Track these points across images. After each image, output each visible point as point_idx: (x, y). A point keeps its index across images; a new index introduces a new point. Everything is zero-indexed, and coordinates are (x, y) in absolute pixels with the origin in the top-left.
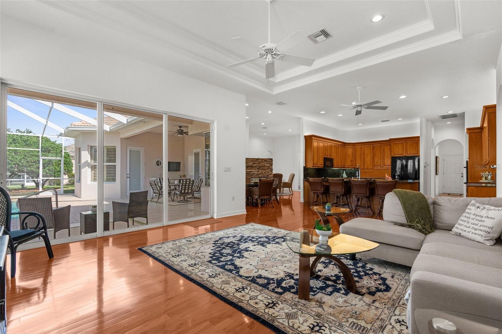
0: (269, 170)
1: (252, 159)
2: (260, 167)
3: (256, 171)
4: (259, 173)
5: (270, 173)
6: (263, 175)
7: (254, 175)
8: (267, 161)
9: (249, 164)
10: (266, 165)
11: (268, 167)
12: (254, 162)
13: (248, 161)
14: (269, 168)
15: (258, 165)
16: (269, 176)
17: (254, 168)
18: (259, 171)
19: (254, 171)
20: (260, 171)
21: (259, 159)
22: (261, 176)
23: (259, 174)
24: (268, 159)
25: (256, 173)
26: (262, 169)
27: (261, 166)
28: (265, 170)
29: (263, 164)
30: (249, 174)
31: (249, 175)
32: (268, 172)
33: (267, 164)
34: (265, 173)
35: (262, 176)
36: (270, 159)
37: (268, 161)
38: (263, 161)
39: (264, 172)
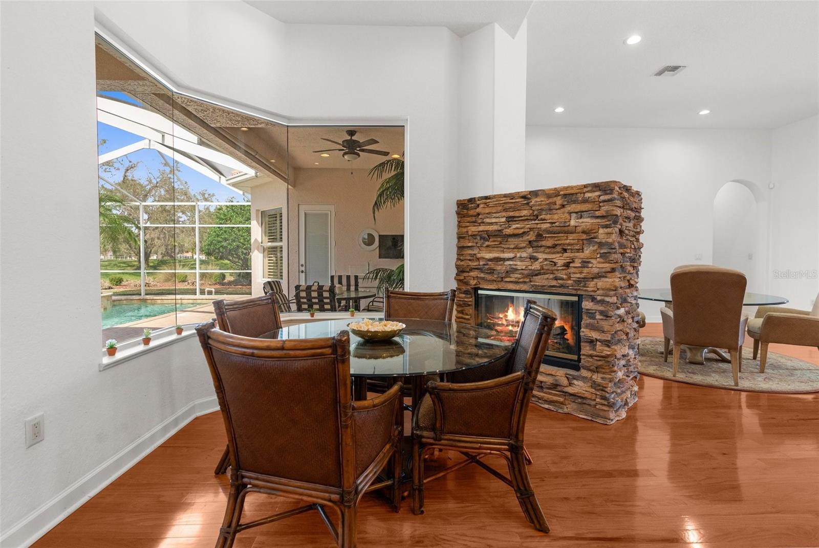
0: (588, 251)
1: (504, 200)
2: (539, 236)
3: (524, 255)
4: (536, 266)
5: (596, 270)
6: (556, 279)
7: (515, 276)
8: (575, 202)
9: (492, 224)
10: (573, 223)
11: (584, 232)
12: (511, 214)
13: (487, 210)
14: (590, 240)
15: (531, 224)
16: (591, 285)
17: (513, 242)
18: (536, 259)
19: (511, 255)
20: (541, 256)
21: (535, 193)
22: (546, 283)
23: (537, 273)
24: (585, 186)
25: (520, 265)
26: (554, 246)
27: (547, 231)
28: (565, 250)
29: (559, 217)
30: (492, 271)
31: (489, 277)
32: (585, 263)
33: (580, 214)
34: (567, 265)
35: (554, 283)
36: (596, 187)
37: (585, 201)
38: (559, 201)
39: (560, 260)
